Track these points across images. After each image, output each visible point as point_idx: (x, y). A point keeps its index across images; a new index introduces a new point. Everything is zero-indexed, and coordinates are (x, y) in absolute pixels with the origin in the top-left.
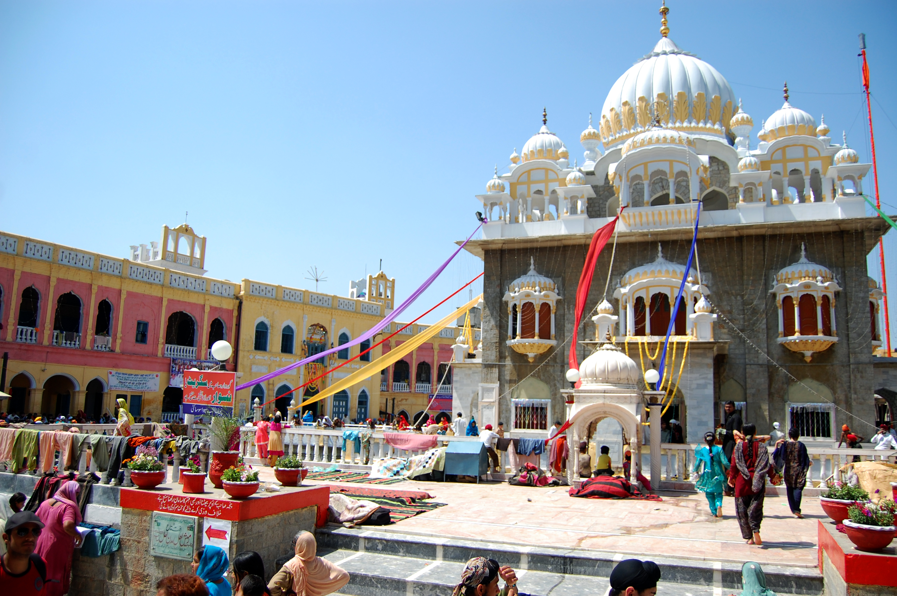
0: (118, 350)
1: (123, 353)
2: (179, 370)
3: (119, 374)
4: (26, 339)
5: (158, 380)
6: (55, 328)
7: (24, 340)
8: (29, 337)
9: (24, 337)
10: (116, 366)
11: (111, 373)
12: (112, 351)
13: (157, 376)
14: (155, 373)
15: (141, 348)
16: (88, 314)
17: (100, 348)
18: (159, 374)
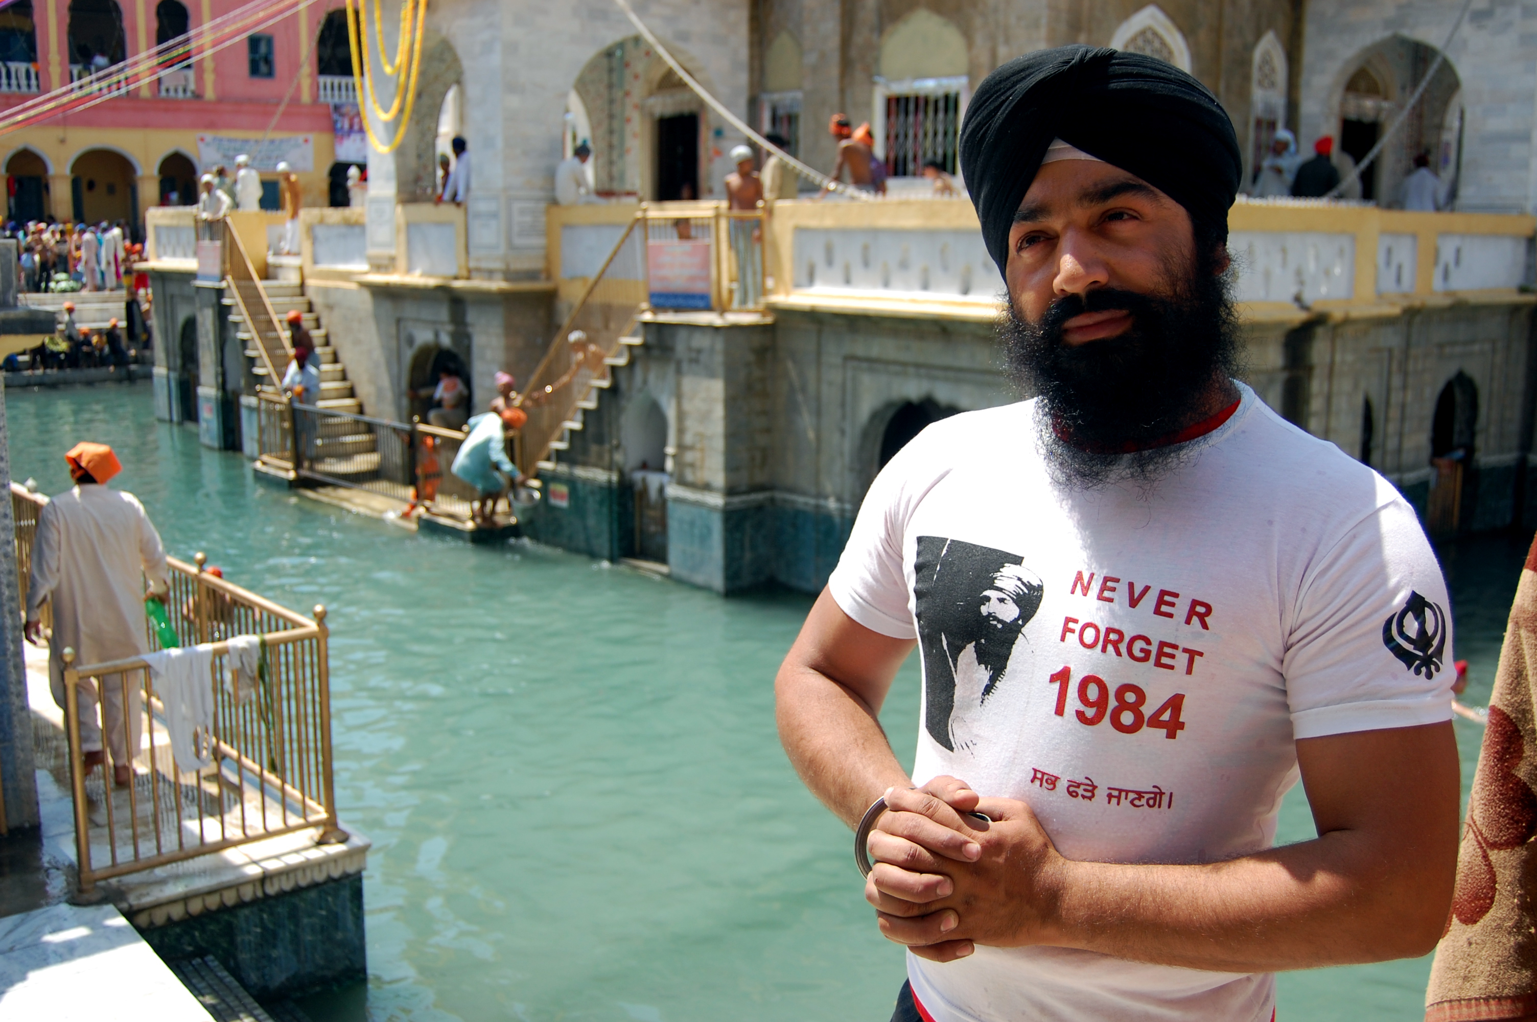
0: (210, 93)
1: (220, 100)
2: (351, 127)
3: (221, 140)
4: (19, 86)
5: (309, 150)
6: (73, 61)
7: (14, 88)
8: (23, 82)
9: (14, 82)
10: (211, 126)
11: (202, 140)
12: (198, 96)
13: (306, 141)
14: (301, 137)
15: (262, 87)
16: (134, 29)
17: (172, 93)
18: (312, 137)
